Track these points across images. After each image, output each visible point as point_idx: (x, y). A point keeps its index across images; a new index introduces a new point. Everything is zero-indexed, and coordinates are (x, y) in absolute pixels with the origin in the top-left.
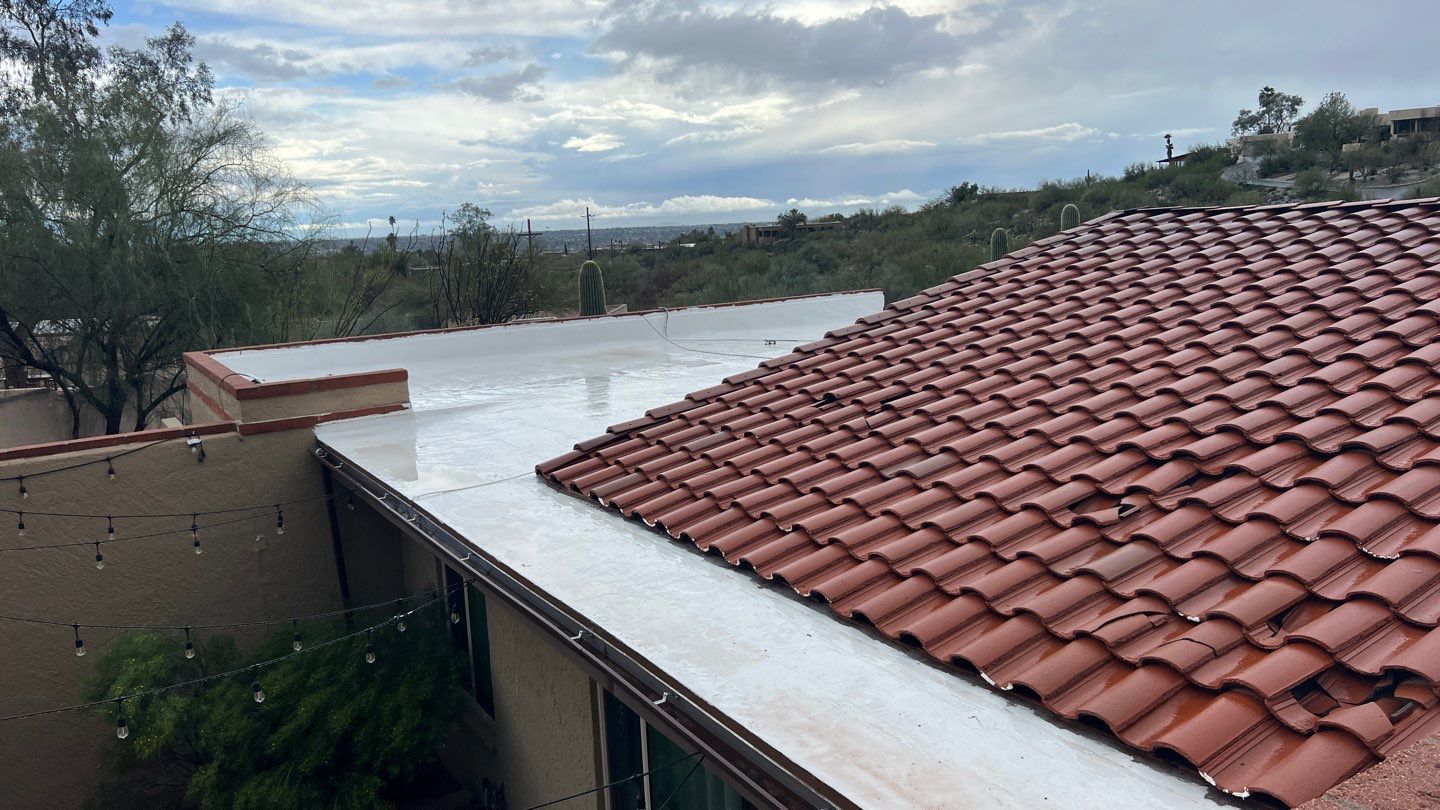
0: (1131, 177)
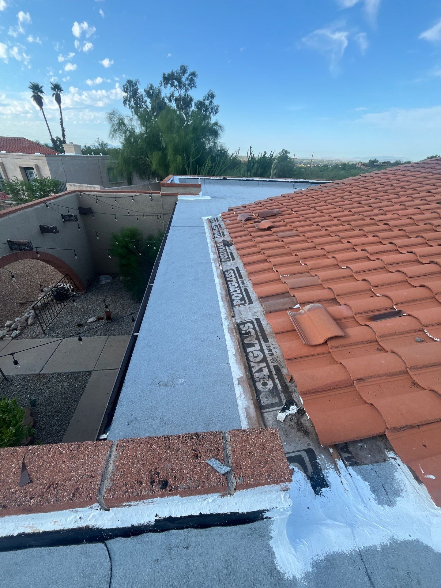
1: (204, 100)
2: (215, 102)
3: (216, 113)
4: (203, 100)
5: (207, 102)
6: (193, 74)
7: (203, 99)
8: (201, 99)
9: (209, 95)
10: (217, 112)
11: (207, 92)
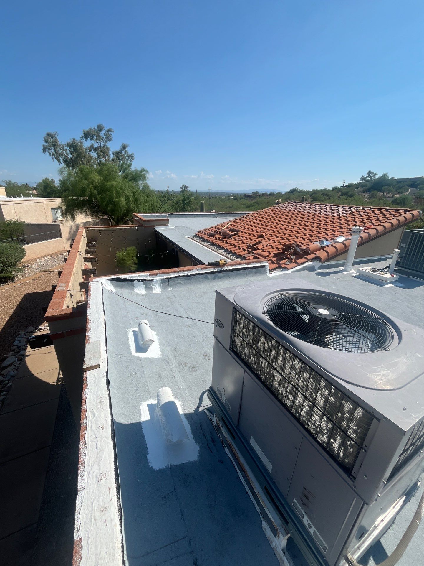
0: (334, 189)
2: (130, 151)
5: (123, 152)
8: (118, 150)
9: (123, 146)
11: (121, 144)
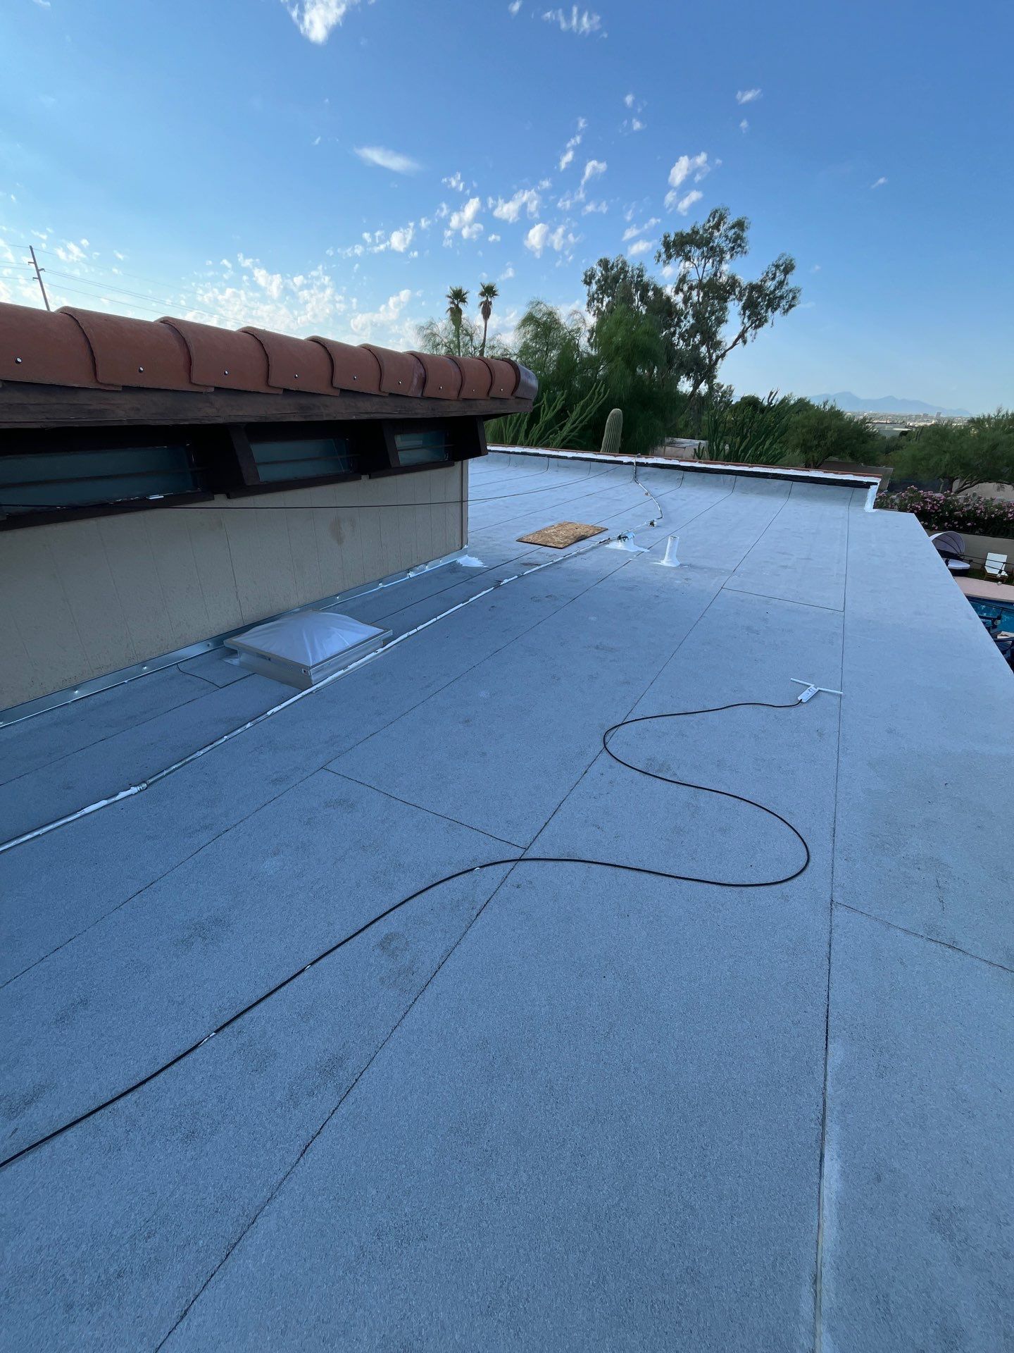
1: (764, 281)
2: (793, 281)
3: (791, 306)
4: (761, 281)
5: (770, 285)
6: (740, 225)
7: (761, 277)
8: (756, 280)
9: (777, 267)
10: (793, 306)
11: (773, 260)
